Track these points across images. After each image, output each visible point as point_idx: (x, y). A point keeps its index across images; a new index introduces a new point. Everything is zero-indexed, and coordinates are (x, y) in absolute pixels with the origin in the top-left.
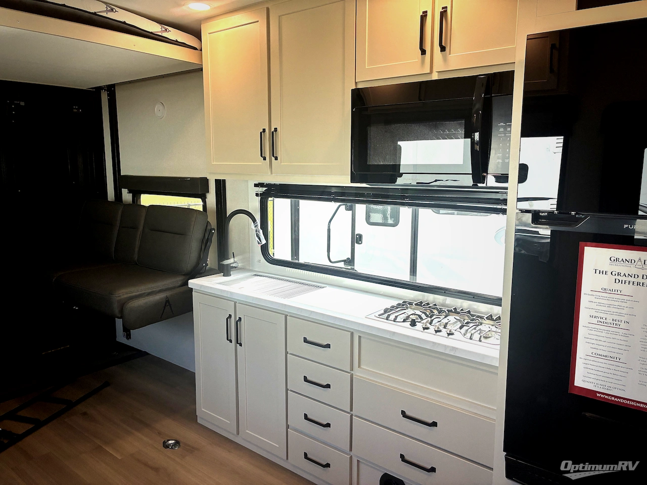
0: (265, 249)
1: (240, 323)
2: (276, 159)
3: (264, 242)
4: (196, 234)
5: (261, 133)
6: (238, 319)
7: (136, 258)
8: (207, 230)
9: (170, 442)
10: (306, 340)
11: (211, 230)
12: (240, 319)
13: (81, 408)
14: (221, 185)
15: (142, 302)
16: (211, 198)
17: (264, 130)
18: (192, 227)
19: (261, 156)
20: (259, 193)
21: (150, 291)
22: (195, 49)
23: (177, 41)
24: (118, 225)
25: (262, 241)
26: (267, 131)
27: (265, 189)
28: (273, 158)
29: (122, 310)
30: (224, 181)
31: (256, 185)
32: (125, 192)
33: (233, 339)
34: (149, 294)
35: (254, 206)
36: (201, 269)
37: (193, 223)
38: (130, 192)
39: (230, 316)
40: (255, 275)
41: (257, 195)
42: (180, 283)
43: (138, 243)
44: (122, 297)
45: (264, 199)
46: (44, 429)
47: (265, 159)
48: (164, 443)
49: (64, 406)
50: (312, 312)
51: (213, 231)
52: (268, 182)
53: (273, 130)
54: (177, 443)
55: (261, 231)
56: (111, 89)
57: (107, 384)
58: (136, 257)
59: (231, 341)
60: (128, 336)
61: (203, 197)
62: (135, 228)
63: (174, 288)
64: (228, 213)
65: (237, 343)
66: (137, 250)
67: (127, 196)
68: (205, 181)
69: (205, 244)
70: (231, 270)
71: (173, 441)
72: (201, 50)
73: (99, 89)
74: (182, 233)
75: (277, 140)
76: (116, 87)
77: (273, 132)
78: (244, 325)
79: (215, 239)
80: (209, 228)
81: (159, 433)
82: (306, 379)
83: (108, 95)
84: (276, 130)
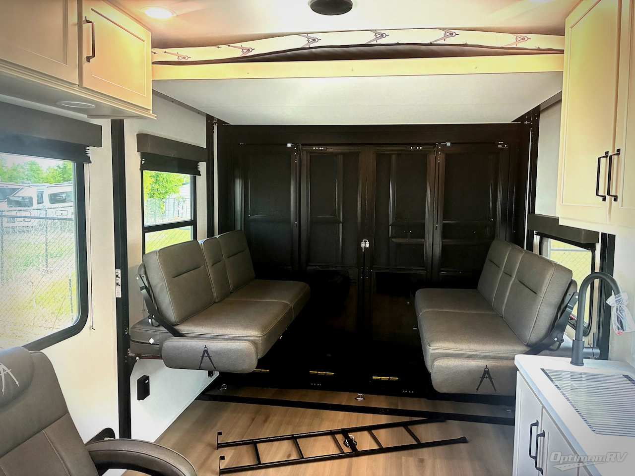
1: (543, 439)
2: (616, 199)
4: (548, 296)
5: (599, 158)
6: (541, 432)
7: (503, 310)
11: (574, 294)
12: (544, 433)
13: (426, 452)
17: (607, 154)
18: (544, 286)
19: (597, 194)
24: (503, 269)
28: (613, 199)
36: (552, 345)
37: (546, 281)
38: (537, 233)
39: (537, 423)
43: (508, 293)
47: (604, 199)
53: (615, 152)
57: (463, 440)
61: (591, 249)
62: (511, 275)
65: (536, 467)
66: (505, 301)
74: (536, 292)
75: (619, 169)
76: (540, 116)
77: (611, 157)
78: (547, 445)
80: (571, 291)
84: (618, 152)
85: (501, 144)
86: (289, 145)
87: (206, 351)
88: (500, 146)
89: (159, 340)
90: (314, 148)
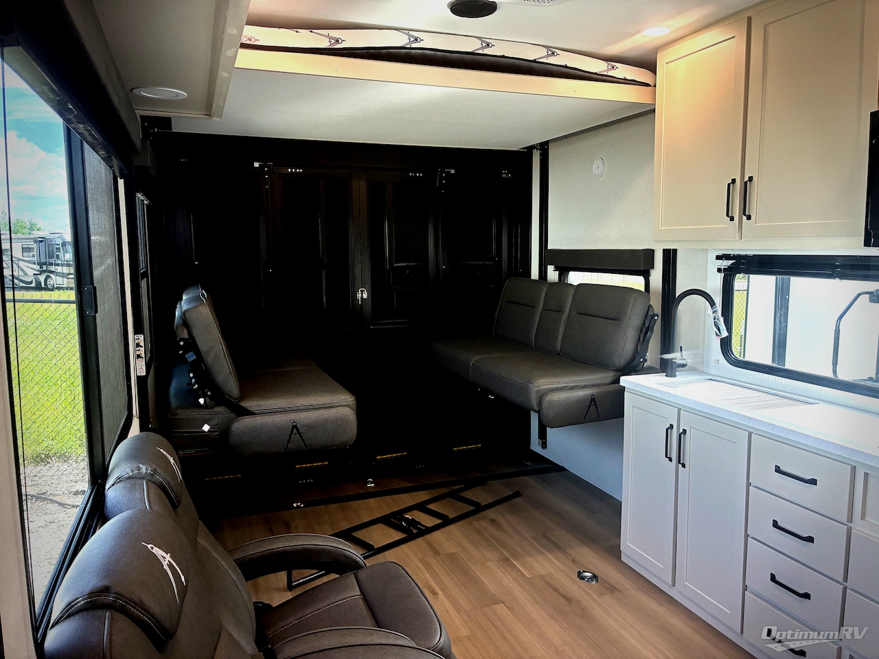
0: (726, 345)
1: (684, 437)
2: (749, 218)
3: (725, 334)
4: (634, 320)
5: (729, 185)
6: (681, 431)
7: (559, 348)
8: (648, 316)
9: (586, 574)
10: (778, 470)
11: (654, 316)
12: (685, 431)
13: (490, 513)
14: (670, 257)
15: (563, 396)
16: (657, 276)
17: (734, 181)
18: (629, 311)
19: (728, 215)
20: (723, 267)
21: (575, 384)
22: (647, 85)
23: (625, 79)
24: (541, 307)
25: (721, 332)
26: (738, 181)
27: (731, 262)
28: (745, 218)
29: (540, 404)
30: (675, 251)
31: (718, 258)
32: (550, 268)
33: (674, 457)
34: (572, 388)
35: (714, 285)
36: (638, 366)
37: (631, 306)
38: (557, 269)
39: (671, 426)
40: (711, 379)
41: (719, 270)
42: (609, 380)
43: (561, 330)
44: (542, 388)
45: (729, 276)
46: (452, 528)
47: (732, 219)
48: (579, 573)
49: (472, 508)
50: (790, 431)
51: (656, 318)
52: (736, 253)
53: (746, 179)
54: (595, 577)
55: (722, 319)
56: (544, 147)
57: (517, 494)
58: (559, 345)
59: (670, 460)
60: (544, 445)
61: (646, 274)
62: (560, 311)
63: (602, 385)
64: (678, 293)
65: (679, 462)
66: (560, 336)
67: (552, 275)
68: (650, 253)
69: (644, 333)
70: (677, 369)
71: (591, 574)
72: (655, 86)
73: (530, 149)
74: (616, 319)
75: (752, 193)
76: (550, 145)
77: (746, 183)
78: (689, 440)
79: (657, 327)
80: (651, 313)
81: (574, 561)
82: (775, 524)
83: (541, 155)
84: (751, 179)
85: (505, 173)
86: (256, 165)
87: (295, 427)
88: (504, 176)
89: (217, 425)
90: (290, 170)
